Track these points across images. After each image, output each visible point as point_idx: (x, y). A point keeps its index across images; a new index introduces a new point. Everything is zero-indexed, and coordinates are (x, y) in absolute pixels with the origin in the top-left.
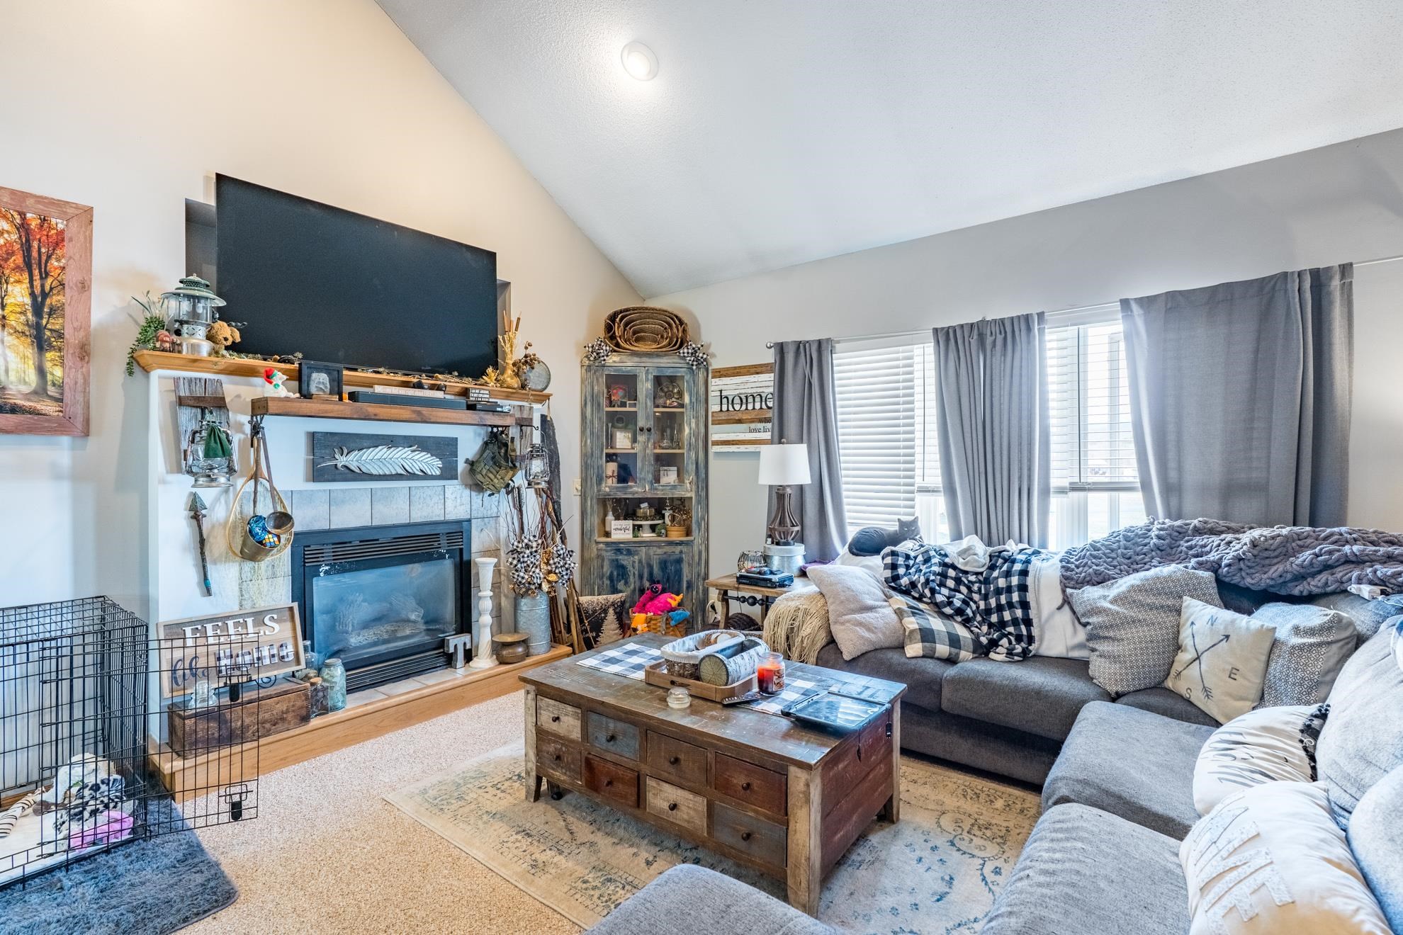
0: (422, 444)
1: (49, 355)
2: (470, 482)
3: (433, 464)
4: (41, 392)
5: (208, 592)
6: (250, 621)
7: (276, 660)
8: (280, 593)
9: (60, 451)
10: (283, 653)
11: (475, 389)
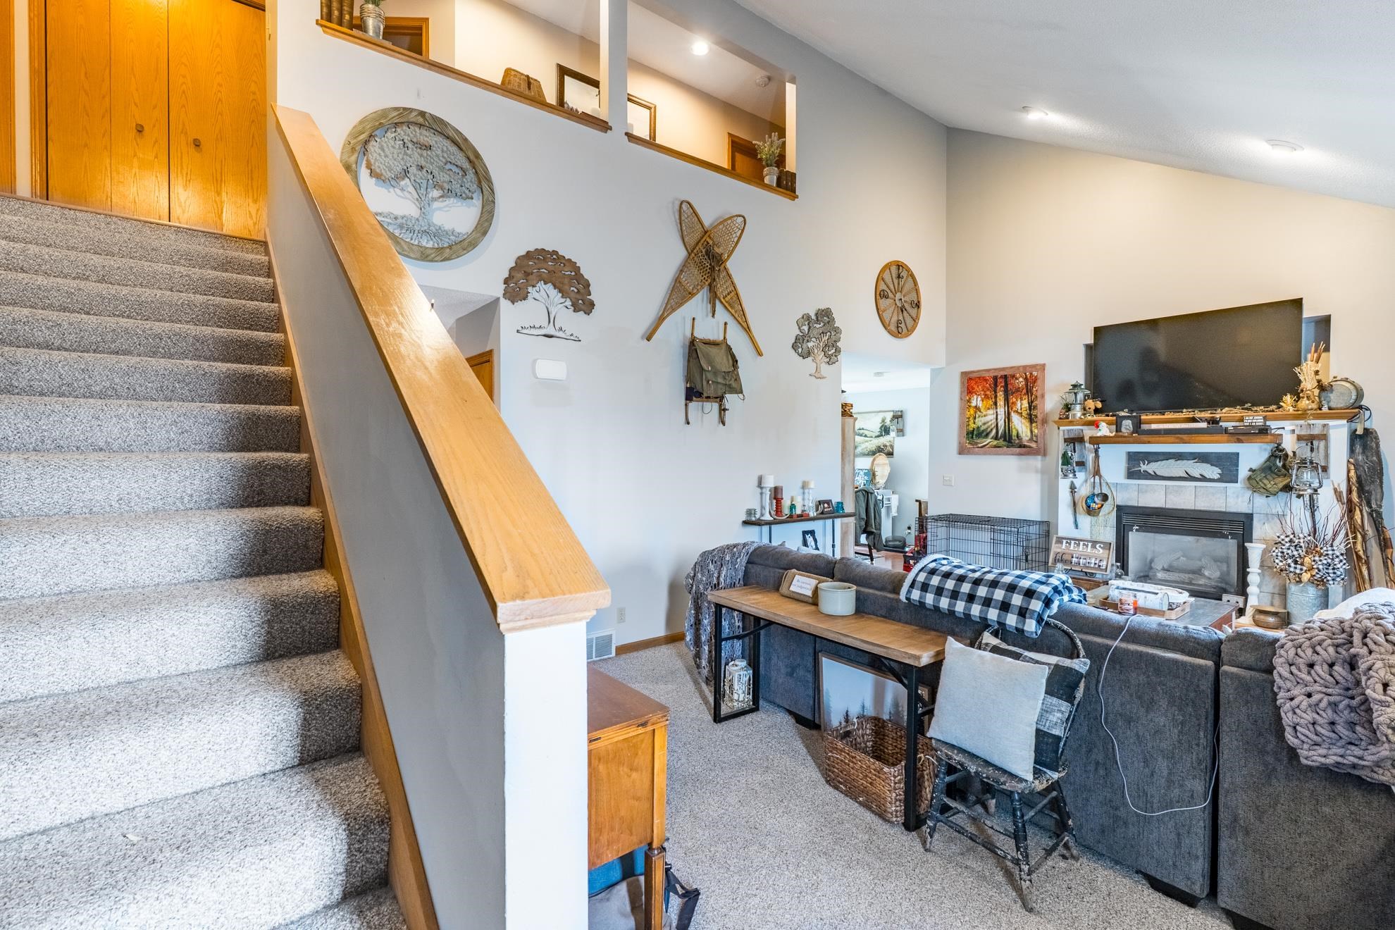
0: (1203, 458)
1: (1034, 425)
2: (1249, 486)
3: (1213, 472)
4: (1031, 440)
5: (1077, 527)
6: (1090, 544)
7: (1097, 566)
8: (1109, 535)
9: (1037, 462)
10: (1101, 564)
11: (1249, 416)
